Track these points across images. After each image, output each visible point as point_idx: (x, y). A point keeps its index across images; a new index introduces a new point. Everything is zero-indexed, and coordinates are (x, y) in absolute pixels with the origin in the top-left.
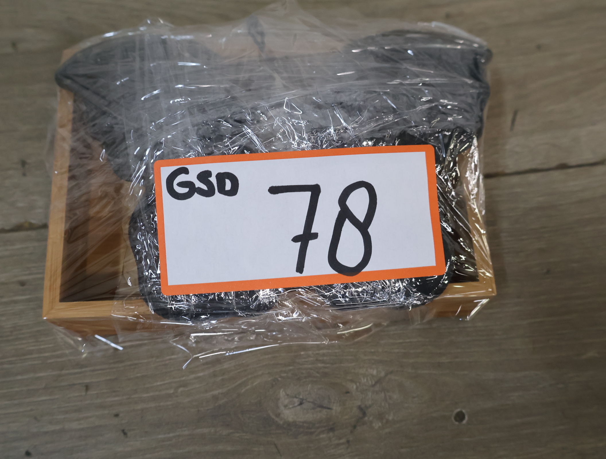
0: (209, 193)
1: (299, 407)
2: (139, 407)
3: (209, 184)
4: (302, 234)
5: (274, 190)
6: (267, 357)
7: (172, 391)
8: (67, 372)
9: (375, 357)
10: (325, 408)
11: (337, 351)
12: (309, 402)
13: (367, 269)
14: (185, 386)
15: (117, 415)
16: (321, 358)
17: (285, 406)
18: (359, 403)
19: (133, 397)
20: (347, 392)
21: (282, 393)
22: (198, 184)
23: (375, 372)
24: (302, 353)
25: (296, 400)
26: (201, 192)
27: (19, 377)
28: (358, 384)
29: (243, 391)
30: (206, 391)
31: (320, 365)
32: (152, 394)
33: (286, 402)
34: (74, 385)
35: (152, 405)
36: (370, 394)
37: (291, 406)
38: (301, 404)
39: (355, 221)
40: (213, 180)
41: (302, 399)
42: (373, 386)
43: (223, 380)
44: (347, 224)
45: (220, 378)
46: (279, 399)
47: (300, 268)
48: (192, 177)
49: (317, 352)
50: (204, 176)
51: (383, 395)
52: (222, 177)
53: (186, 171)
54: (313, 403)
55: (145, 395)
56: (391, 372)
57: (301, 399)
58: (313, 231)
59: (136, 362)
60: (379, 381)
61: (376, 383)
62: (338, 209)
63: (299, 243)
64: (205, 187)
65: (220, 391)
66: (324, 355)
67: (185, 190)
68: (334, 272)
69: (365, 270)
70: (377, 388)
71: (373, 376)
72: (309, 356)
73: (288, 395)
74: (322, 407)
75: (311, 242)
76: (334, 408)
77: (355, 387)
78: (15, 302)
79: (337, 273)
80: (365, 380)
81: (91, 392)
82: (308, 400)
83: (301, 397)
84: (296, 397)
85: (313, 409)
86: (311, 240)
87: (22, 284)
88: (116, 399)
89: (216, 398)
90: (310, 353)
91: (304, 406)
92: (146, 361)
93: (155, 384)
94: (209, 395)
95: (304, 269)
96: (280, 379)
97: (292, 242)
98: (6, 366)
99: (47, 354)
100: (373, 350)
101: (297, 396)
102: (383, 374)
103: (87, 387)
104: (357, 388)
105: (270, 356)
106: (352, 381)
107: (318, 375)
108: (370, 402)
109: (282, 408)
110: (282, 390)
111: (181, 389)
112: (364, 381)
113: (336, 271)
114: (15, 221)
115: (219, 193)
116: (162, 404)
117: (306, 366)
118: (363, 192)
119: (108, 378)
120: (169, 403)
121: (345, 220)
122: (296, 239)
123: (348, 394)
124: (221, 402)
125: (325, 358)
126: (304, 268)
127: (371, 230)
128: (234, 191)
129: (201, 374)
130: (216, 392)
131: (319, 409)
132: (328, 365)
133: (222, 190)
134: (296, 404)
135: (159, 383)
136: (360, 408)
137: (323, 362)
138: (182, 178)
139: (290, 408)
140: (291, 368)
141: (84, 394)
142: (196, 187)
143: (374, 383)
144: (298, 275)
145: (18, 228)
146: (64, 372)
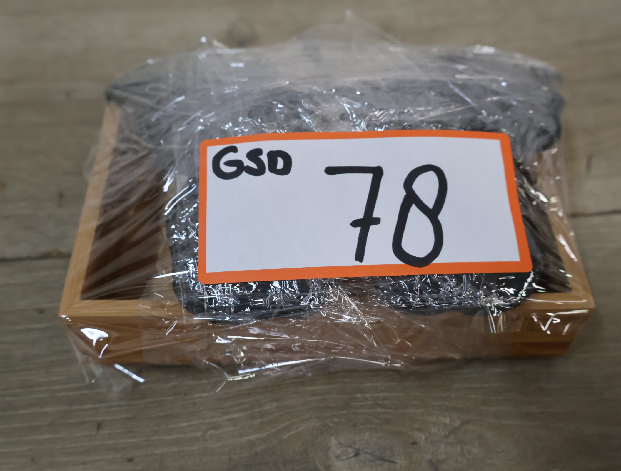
0: (259, 172)
1: (354, 459)
2: (159, 451)
3: (260, 163)
4: (362, 219)
5: (331, 171)
6: (315, 398)
7: (199, 434)
8: (78, 407)
9: (447, 403)
10: (387, 461)
11: (400, 394)
12: (367, 453)
13: (438, 260)
14: (216, 428)
15: (130, 460)
16: (381, 402)
17: (338, 457)
18: (429, 457)
19: (153, 438)
20: (414, 443)
21: (333, 441)
22: (247, 163)
23: (448, 421)
24: (358, 395)
25: (350, 450)
26: (250, 171)
27: (22, 412)
28: (427, 434)
29: (286, 437)
30: (241, 436)
31: (379, 410)
32: (175, 436)
33: (338, 452)
34: (84, 422)
35: (175, 449)
36: (442, 447)
37: (344, 458)
38: (357, 455)
39: (422, 207)
40: (264, 158)
41: (358, 450)
42: (446, 437)
43: (262, 423)
44: (414, 210)
45: (258, 421)
46: (329, 448)
47: (360, 255)
48: (241, 155)
49: (376, 395)
50: (254, 155)
51: (459, 448)
52: (273, 156)
53: (234, 150)
54: (372, 454)
55: (168, 438)
56: (468, 422)
57: (356, 449)
58: (375, 215)
59: (160, 399)
60: (454, 431)
61: (450, 433)
62: (403, 193)
63: (359, 228)
64: (254, 166)
65: (258, 436)
66: (384, 399)
67: (233, 169)
68: (399, 262)
69: (435, 261)
70: (451, 439)
71: (445, 425)
72: (366, 399)
73: (340, 444)
74: (383, 459)
75: (372, 228)
76: (398, 461)
77: (423, 437)
78: (30, 330)
79: (403, 263)
80: (436, 430)
81: (104, 432)
82: (365, 450)
83: (357, 446)
84: (351, 447)
85: (372, 461)
86: (373, 225)
87: (41, 311)
88: (132, 440)
89: (252, 444)
90: (368, 395)
91: (362, 457)
92: (171, 398)
93: (181, 425)
94: (244, 440)
95: (365, 257)
96: (331, 424)
97: (351, 226)
98: (9, 399)
99: (57, 387)
100: (444, 395)
101: (352, 445)
102: (457, 423)
103: (99, 426)
104: (426, 438)
105: (319, 397)
106: (419, 430)
107: (377, 421)
108: (443, 457)
109: (334, 459)
110: (333, 438)
111: (210, 432)
112: (434, 430)
113: (402, 261)
114: (43, 248)
115: (269, 172)
116: (186, 448)
117: (362, 411)
118: (431, 177)
119: (125, 416)
120: (195, 448)
121: (411, 206)
122: (355, 224)
123: (415, 446)
124: (259, 449)
125: (386, 402)
126: (364, 255)
127: (441, 217)
128: (286, 170)
129: (236, 416)
130: (253, 437)
131: (379, 462)
132: (389, 411)
133: (273, 169)
134: (351, 455)
135: (184, 424)
136: (430, 462)
137: (383, 406)
138: (230, 156)
139: (343, 460)
140: (344, 412)
141: (94, 433)
142: (245, 165)
143: (447, 433)
144: (358, 263)
145: (45, 256)
146: (74, 407)
